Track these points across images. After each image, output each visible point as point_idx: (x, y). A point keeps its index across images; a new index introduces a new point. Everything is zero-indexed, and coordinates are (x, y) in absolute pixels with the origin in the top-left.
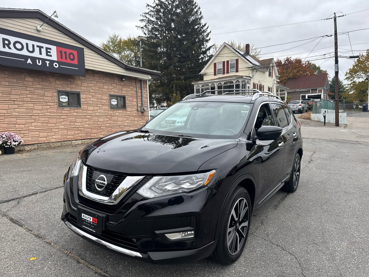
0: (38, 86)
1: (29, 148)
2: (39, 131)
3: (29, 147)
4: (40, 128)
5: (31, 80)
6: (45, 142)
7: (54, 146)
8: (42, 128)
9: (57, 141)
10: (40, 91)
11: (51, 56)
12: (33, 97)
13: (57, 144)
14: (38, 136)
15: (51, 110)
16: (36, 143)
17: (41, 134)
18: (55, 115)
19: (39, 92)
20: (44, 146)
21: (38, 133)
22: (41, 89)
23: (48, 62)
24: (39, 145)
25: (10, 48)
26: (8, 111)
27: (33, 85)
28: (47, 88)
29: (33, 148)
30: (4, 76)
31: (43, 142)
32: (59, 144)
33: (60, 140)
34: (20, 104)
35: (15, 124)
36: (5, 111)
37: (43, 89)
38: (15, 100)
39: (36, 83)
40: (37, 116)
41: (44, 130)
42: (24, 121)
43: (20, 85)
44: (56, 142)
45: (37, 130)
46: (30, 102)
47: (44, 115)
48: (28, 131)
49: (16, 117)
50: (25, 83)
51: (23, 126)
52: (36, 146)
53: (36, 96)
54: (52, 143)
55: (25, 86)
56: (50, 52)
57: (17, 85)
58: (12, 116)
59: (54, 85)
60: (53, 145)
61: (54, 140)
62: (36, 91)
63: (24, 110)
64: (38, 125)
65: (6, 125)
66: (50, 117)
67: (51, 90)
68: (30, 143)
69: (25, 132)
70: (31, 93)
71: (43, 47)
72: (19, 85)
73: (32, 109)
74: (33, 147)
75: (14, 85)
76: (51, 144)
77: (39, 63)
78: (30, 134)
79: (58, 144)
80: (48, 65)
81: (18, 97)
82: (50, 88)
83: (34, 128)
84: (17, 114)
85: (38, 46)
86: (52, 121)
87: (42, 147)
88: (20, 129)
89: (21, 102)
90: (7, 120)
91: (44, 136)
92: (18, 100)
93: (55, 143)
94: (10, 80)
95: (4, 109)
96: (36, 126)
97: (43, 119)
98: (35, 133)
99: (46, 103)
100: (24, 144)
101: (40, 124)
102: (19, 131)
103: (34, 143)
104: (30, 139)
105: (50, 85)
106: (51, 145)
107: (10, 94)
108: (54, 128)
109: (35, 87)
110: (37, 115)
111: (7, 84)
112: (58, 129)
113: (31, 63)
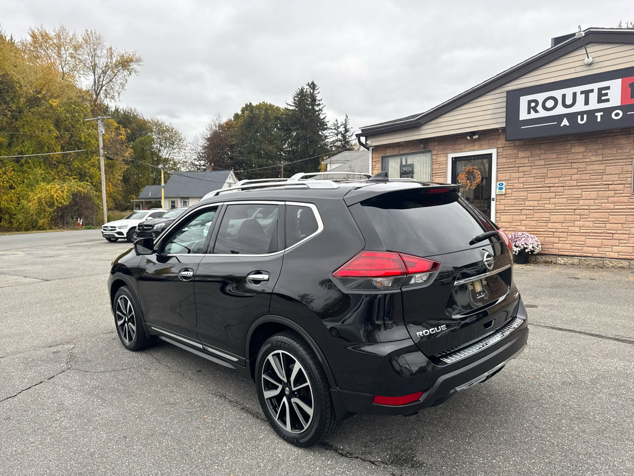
0: (593, 158)
1: (563, 262)
2: (586, 235)
3: (564, 259)
4: (589, 231)
5: (582, 149)
6: (595, 255)
7: (611, 265)
8: (593, 231)
9: (620, 257)
10: (596, 167)
11: (608, 100)
12: (583, 178)
13: (618, 263)
14: (583, 243)
15: (616, 199)
16: (577, 254)
17: (590, 242)
18: (624, 207)
19: (595, 169)
20: (590, 262)
21: (583, 238)
22: (599, 162)
23: (599, 115)
24: (583, 258)
25: (536, 111)
26: (540, 203)
27: (584, 157)
28: (613, 158)
29: (570, 262)
30: (540, 153)
31: (590, 255)
32: (626, 263)
33: (629, 257)
34: (559, 191)
35: (547, 222)
36: (535, 203)
37: (604, 162)
38: (551, 185)
39: (590, 154)
40: (585, 210)
41: (596, 235)
42: (561, 218)
43: (562, 162)
44: (619, 259)
45: (582, 234)
46: (576, 187)
47: (599, 207)
48: (566, 233)
49: (551, 211)
50: (571, 156)
51: (559, 225)
52: (576, 260)
53: (587, 176)
54: (608, 259)
55: (571, 161)
56: (606, 94)
57: (557, 162)
58: (544, 210)
59: (628, 150)
60: (610, 263)
61: (615, 255)
62: (589, 168)
63: (564, 200)
64: (586, 225)
65: (534, 223)
66: (613, 212)
67: (621, 161)
68: (567, 253)
69: (561, 235)
70: (580, 171)
71: (592, 91)
72: (559, 162)
73: (578, 199)
74: (570, 261)
75: (552, 163)
76: (607, 262)
77: (582, 119)
78: (568, 240)
79: (622, 263)
80: (599, 120)
81: (556, 180)
82: (617, 158)
83: (577, 230)
84: (553, 206)
85: (582, 93)
86: (615, 218)
87: (587, 263)
88: (554, 230)
89: (560, 188)
90: (537, 215)
91: (595, 246)
92: (556, 185)
93: (615, 260)
94: (548, 156)
95: (534, 200)
96: (582, 226)
97: (597, 215)
98: (577, 238)
99: (607, 186)
100: (557, 254)
101: (590, 224)
102: (552, 233)
103: (574, 254)
104: (568, 247)
105: (619, 151)
106: (606, 263)
107: (545, 177)
108: (619, 232)
109: (588, 160)
110: (586, 207)
111: (543, 162)
112: (628, 235)
113: (568, 124)
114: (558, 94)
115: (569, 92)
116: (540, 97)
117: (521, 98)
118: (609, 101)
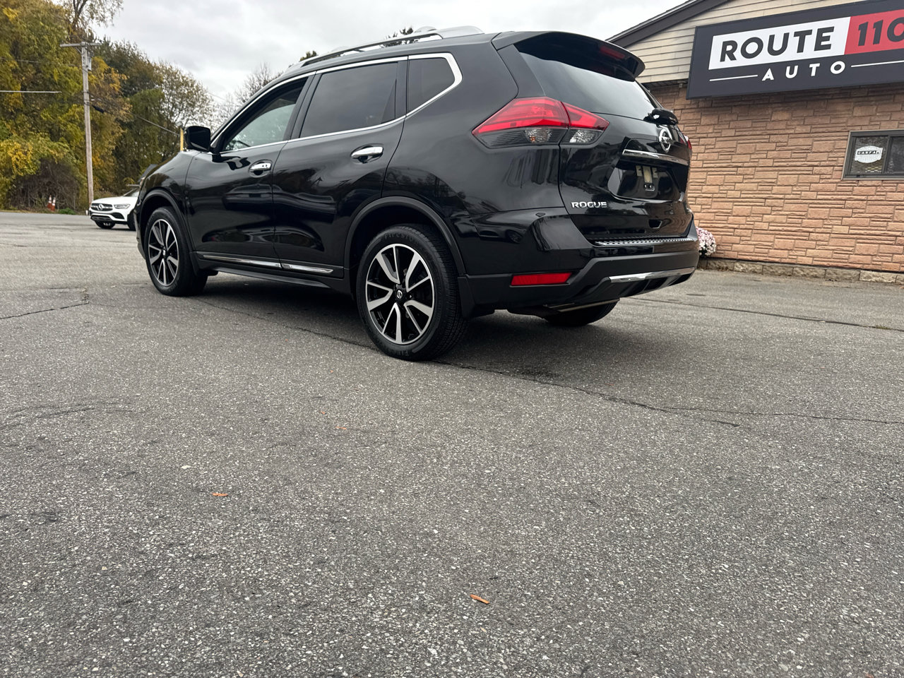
0: (799, 129)
1: (742, 268)
2: (776, 233)
3: (744, 265)
4: (780, 228)
5: (786, 116)
6: (783, 260)
7: (802, 273)
8: (785, 228)
9: (816, 263)
10: (801, 141)
12: (781, 156)
13: (811, 272)
14: (770, 244)
15: (820, 186)
16: (761, 258)
17: (779, 243)
18: (829, 197)
19: (799, 144)
20: (777, 269)
21: (771, 238)
22: (806, 135)
24: (767, 264)
26: (721, 188)
27: (788, 127)
28: (824, 130)
29: (750, 269)
30: (730, 119)
31: (777, 260)
32: (821, 271)
33: (825, 263)
34: (748, 172)
35: (728, 215)
36: (715, 189)
37: (812, 135)
38: (740, 164)
39: (795, 123)
40: (779, 200)
41: (788, 234)
42: (746, 210)
43: (758, 133)
44: (813, 266)
45: (771, 232)
46: (771, 169)
47: (798, 197)
48: (751, 231)
49: (735, 200)
50: (770, 126)
51: (742, 220)
52: (758, 267)
53: (788, 154)
54: (799, 266)
55: (769, 132)
57: (751, 133)
58: (725, 199)
59: (845, 120)
60: (800, 271)
61: (809, 261)
62: (792, 142)
63: (753, 186)
64: (777, 221)
65: (711, 216)
66: (814, 203)
67: (834, 134)
68: (748, 258)
69: (744, 232)
70: (780, 147)
72: (754, 133)
73: (772, 184)
74: (751, 267)
75: (744, 133)
76: (797, 269)
78: (753, 239)
79: (816, 272)
81: (746, 158)
82: (830, 129)
83: (765, 226)
84: (737, 194)
86: (816, 212)
87: (771, 270)
88: (736, 226)
89: (750, 169)
90: (715, 205)
91: (786, 248)
92: (746, 164)
93: (807, 267)
94: (741, 124)
95: (714, 184)
96: (773, 222)
97: (793, 207)
98: (763, 237)
99: (811, 168)
100: (735, 257)
101: (783, 219)
102: (732, 230)
103: (757, 258)
104: (751, 248)
105: (833, 121)
106: (796, 271)
107: (732, 153)
108: (818, 230)
109: (792, 131)
110: (781, 196)
111: (732, 133)
112: (828, 235)
113: (772, 78)
114: (764, 34)
115: (779, 32)
116: (740, 37)
117: (715, 38)
118: (830, 48)
